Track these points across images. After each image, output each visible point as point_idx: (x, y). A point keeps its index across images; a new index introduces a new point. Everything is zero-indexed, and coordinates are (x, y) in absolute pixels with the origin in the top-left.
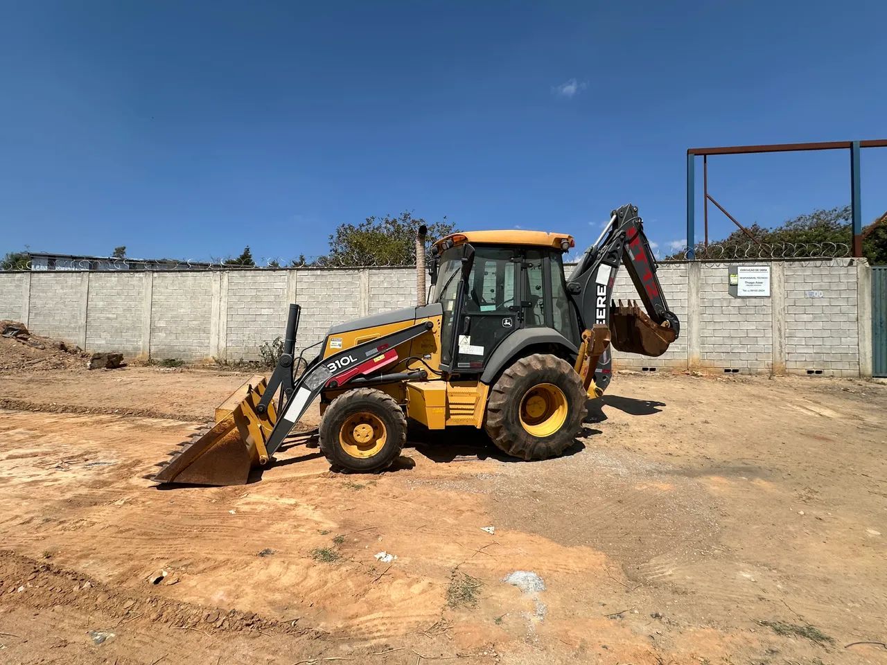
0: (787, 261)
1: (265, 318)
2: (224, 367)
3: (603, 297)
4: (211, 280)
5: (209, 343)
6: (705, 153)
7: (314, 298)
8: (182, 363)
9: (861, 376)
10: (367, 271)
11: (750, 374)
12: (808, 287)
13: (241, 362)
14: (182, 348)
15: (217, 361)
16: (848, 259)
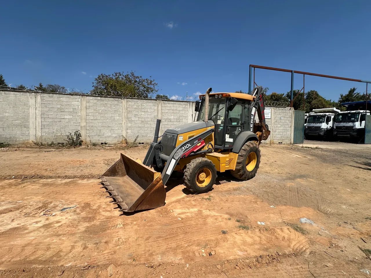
0: (275, 107)
1: (67, 121)
2: (41, 147)
3: (252, 119)
4: (28, 97)
5: (29, 133)
6: (255, 67)
7: (97, 111)
8: (9, 145)
9: (291, 144)
10: (126, 100)
11: (265, 144)
12: (280, 116)
13: (52, 143)
14: (8, 136)
15: (35, 144)
16: (290, 108)
